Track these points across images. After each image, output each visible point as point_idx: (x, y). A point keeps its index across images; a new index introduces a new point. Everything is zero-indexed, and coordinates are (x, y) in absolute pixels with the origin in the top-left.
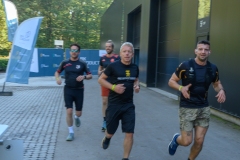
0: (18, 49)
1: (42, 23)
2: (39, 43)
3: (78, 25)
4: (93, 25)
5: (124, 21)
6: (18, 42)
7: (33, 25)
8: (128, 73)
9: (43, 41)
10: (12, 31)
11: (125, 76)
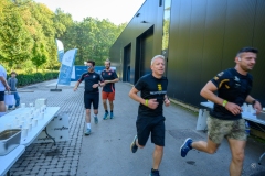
0: (64, 66)
1: (77, 52)
2: (75, 63)
3: (97, 53)
4: (105, 54)
5: (122, 51)
6: (64, 62)
7: (72, 53)
8: (160, 87)
9: (78, 62)
10: (61, 56)
11: (157, 90)
